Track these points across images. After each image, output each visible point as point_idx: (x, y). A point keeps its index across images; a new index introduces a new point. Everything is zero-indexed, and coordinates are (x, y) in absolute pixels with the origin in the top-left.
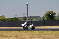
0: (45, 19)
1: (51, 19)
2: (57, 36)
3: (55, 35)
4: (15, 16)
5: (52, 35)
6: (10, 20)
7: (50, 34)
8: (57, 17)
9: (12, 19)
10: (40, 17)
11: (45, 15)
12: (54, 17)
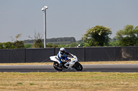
0: (86, 45)
1: (99, 45)
2: (114, 84)
3: (109, 83)
4: (17, 37)
5: (103, 82)
6: (4, 46)
7: (97, 80)
8: (115, 39)
9: (9, 45)
10: (74, 39)
11: (87, 35)
12: (108, 39)
